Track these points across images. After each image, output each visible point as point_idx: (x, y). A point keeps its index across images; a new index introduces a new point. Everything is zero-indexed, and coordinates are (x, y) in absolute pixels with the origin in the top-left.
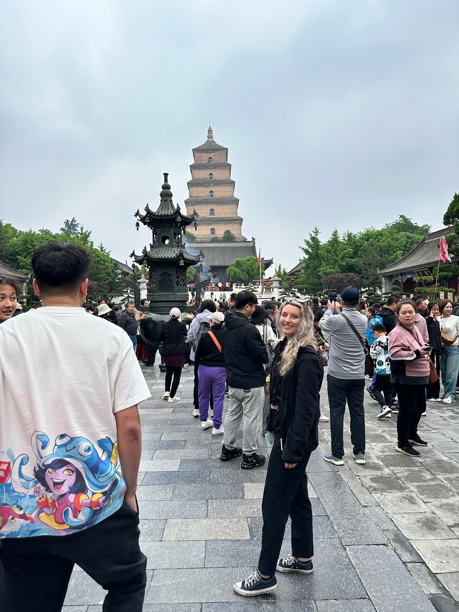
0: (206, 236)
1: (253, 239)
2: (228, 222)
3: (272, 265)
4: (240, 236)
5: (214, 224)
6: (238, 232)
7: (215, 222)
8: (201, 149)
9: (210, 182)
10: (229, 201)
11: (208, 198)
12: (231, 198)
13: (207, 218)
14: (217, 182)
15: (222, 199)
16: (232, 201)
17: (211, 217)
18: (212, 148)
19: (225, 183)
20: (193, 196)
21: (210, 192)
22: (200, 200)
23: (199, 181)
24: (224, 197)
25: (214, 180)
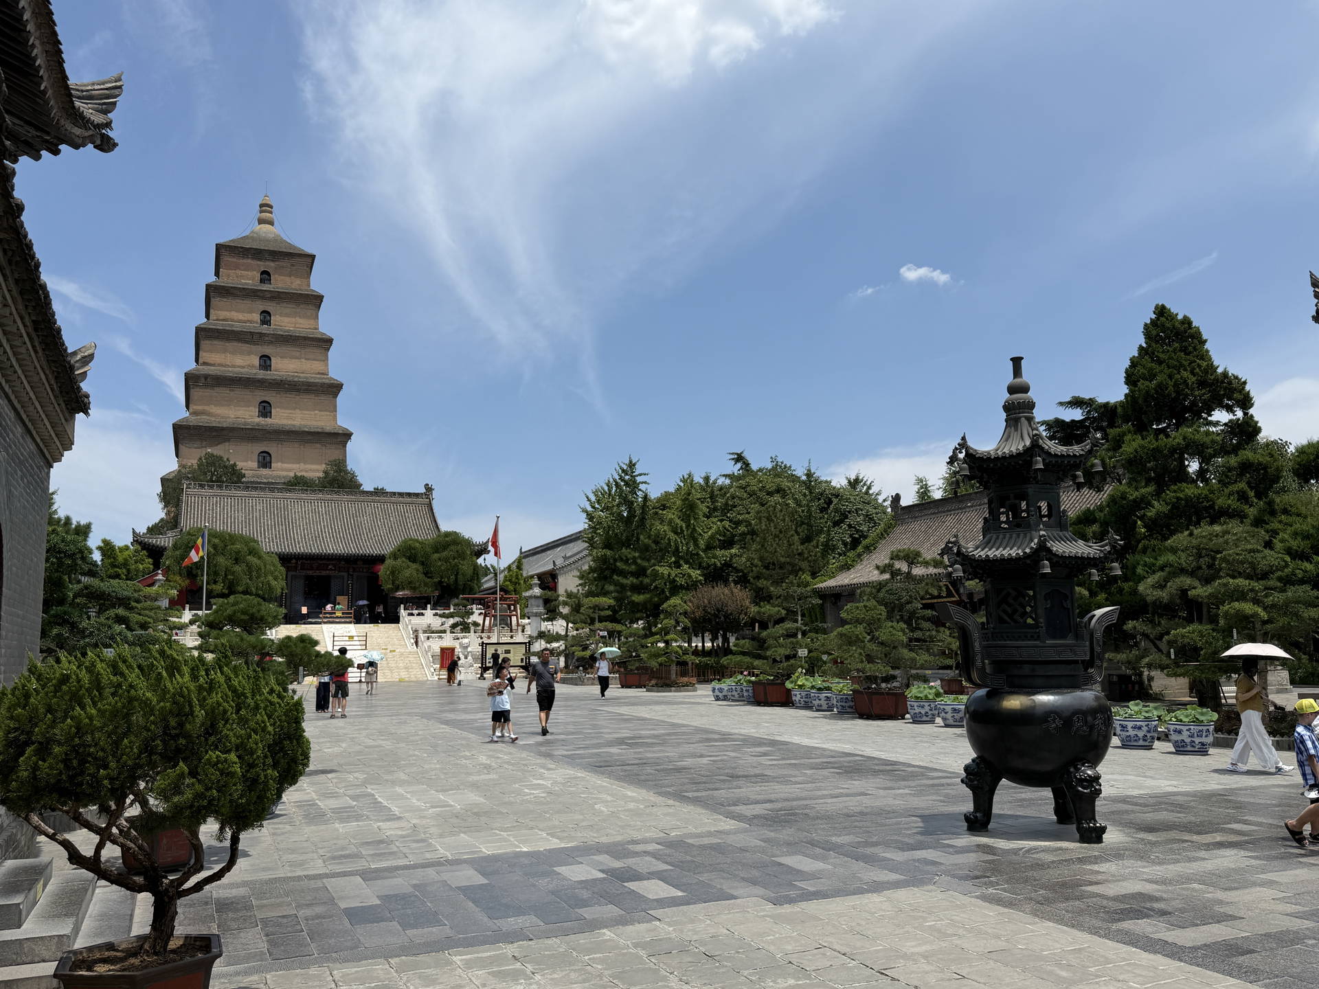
1: (429, 489)
2: (310, 437)
5: (270, 440)
7: (271, 437)
8: (242, 248)
9: (263, 332)
10: (315, 384)
11: (254, 371)
12: (319, 378)
13: (248, 424)
14: (282, 333)
15: (296, 379)
16: (323, 385)
17: (262, 420)
18: (272, 249)
19: (305, 338)
20: (211, 362)
21: (262, 357)
22: (231, 374)
23: (232, 325)
24: (302, 375)
25: (275, 329)
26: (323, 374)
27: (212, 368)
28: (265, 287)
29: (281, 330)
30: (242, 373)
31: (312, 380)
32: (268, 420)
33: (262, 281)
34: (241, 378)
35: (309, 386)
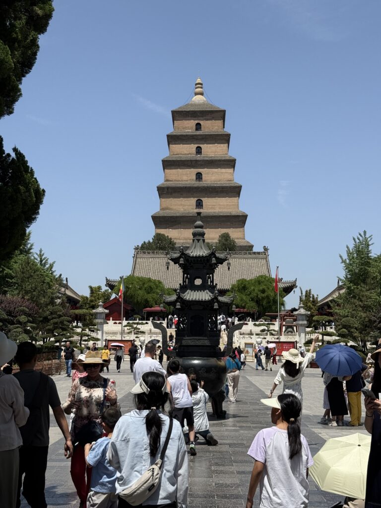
1: (266, 249)
2: (223, 219)
3: (295, 289)
4: (243, 240)
6: (240, 235)
7: (203, 220)
8: (186, 111)
9: (197, 159)
10: (226, 187)
11: (193, 182)
12: (228, 184)
13: (189, 213)
14: (208, 159)
15: (215, 185)
16: (230, 187)
17: (198, 210)
18: (201, 110)
20: (171, 179)
21: (197, 174)
22: (181, 186)
23: (181, 157)
24: (219, 182)
25: (204, 157)
26: (230, 181)
27: (171, 182)
28: (198, 133)
29: (207, 157)
30: (186, 184)
31: (224, 185)
32: (201, 210)
33: (197, 129)
34: (186, 187)
35: (223, 188)
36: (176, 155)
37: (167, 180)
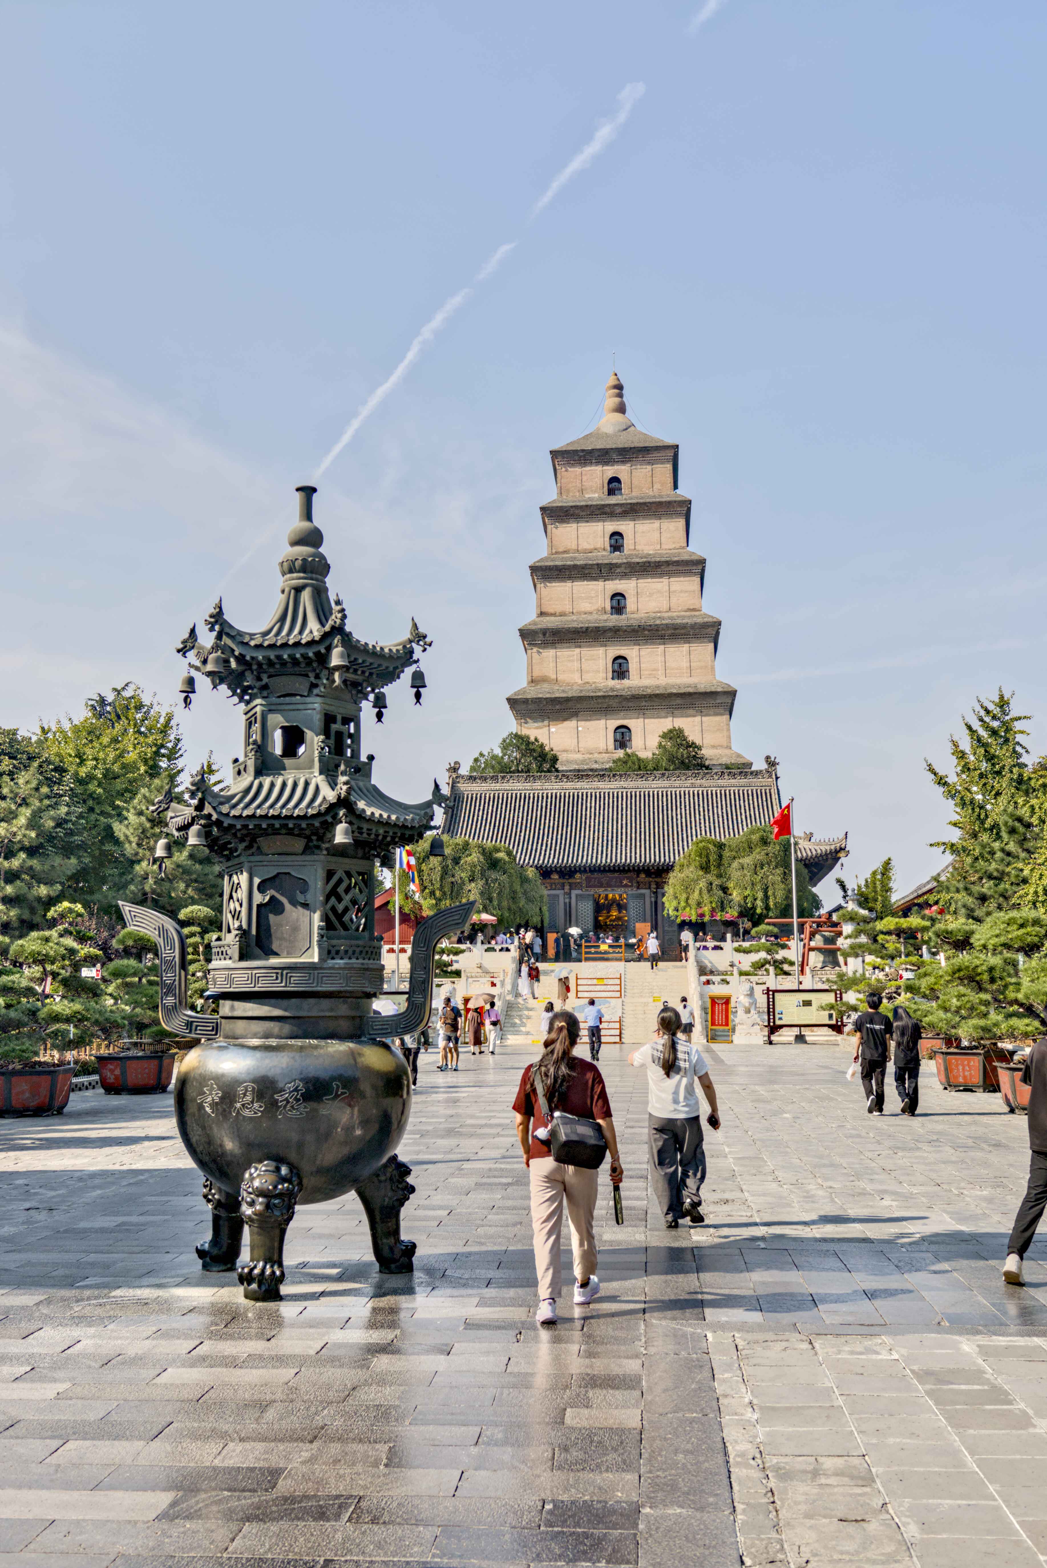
0: (596, 755)
1: (772, 763)
2: (679, 701)
3: (843, 860)
4: (727, 751)
5: (628, 709)
6: (720, 739)
7: (630, 704)
8: (583, 451)
9: (614, 561)
10: (684, 626)
11: (605, 617)
12: (689, 617)
13: (600, 690)
14: (638, 560)
15: (658, 622)
16: (693, 626)
17: (616, 684)
18: (620, 446)
19: (668, 563)
20: (551, 611)
21: (614, 596)
22: (575, 625)
23: (575, 558)
24: (666, 615)
25: (629, 555)
26: (694, 610)
27: (552, 618)
28: (613, 500)
29: (637, 556)
30: (589, 622)
31: (679, 621)
32: (626, 682)
33: (611, 492)
34: (587, 628)
35: (676, 629)
36: (565, 552)
37: (542, 614)
